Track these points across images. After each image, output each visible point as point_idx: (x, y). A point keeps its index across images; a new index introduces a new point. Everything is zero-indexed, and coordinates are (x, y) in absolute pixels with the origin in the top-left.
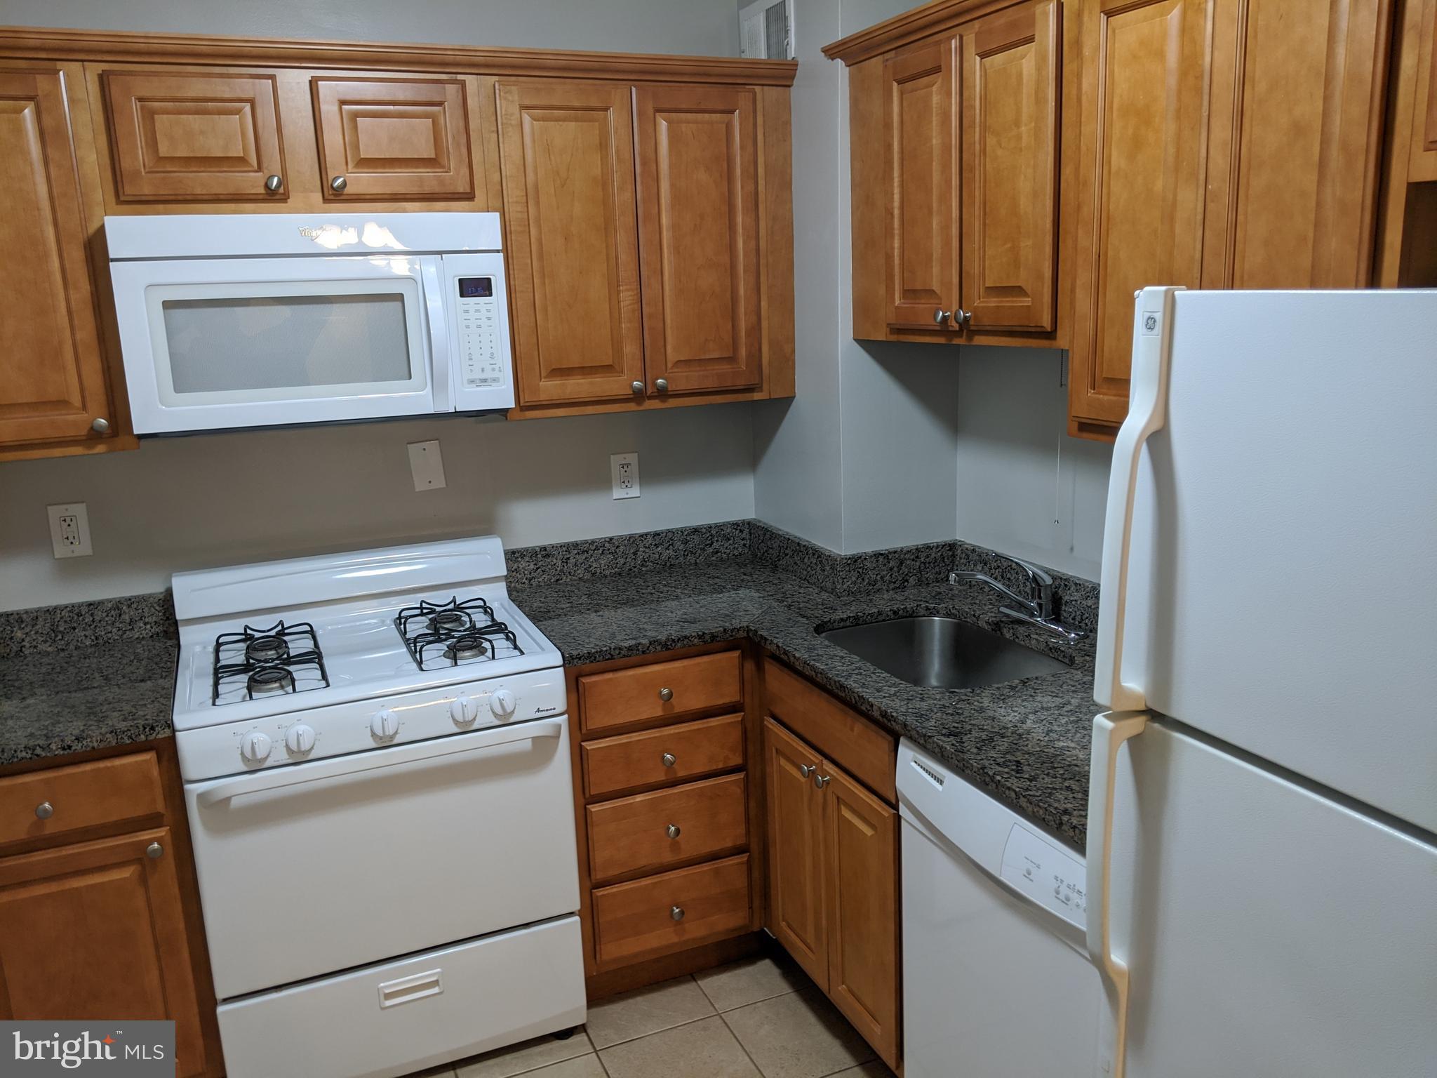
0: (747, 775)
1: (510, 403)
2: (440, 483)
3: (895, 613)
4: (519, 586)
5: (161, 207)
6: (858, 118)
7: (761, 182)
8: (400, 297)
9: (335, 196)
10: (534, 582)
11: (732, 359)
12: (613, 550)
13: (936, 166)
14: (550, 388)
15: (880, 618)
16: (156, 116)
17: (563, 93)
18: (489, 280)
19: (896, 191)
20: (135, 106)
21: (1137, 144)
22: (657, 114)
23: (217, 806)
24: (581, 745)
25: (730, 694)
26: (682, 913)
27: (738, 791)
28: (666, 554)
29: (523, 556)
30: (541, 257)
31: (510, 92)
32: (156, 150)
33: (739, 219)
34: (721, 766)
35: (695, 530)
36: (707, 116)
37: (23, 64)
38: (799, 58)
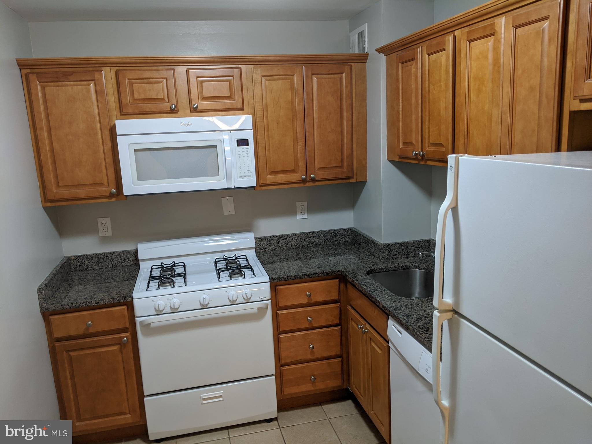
0: (341, 328)
1: (254, 184)
2: (233, 212)
3: (402, 267)
4: (261, 251)
5: (135, 116)
6: (389, 76)
7: (354, 100)
8: (216, 147)
9: (195, 111)
10: (266, 250)
11: (341, 167)
12: (296, 238)
13: (413, 95)
14: (270, 178)
15: (396, 269)
16: (134, 85)
17: (278, 70)
18: (248, 140)
19: (401, 104)
20: (127, 81)
21: (479, 91)
22: (313, 76)
23: (146, 326)
24: (277, 312)
25: (334, 296)
26: (315, 378)
27: (337, 334)
28: (317, 240)
29: (262, 240)
30: (268, 131)
31: (257, 71)
32: (134, 97)
33: (345, 114)
34: (330, 323)
35: (329, 232)
36: (332, 75)
37: (91, 69)
38: (369, 53)
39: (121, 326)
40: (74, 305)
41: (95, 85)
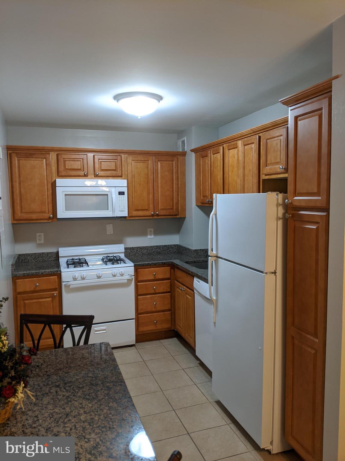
0: (171, 294)
1: (127, 215)
2: (112, 233)
3: (203, 261)
4: (127, 255)
5: (65, 177)
6: (196, 163)
7: (179, 175)
8: (107, 195)
9: (97, 176)
10: (130, 255)
11: (172, 209)
12: (147, 249)
13: (207, 173)
14: (135, 213)
15: (200, 262)
16: (66, 162)
17: (140, 158)
18: (124, 192)
19: (201, 177)
20: (62, 160)
22: (158, 162)
23: (67, 286)
24: (137, 283)
25: (168, 276)
26: (156, 322)
27: (169, 297)
28: (159, 250)
29: (128, 249)
30: (134, 188)
31: (130, 157)
32: (65, 167)
33: (174, 182)
34: (165, 291)
35: (165, 246)
36: (168, 162)
37: (44, 152)
38: (187, 151)
39: (54, 287)
40: (30, 274)
41: (46, 161)
